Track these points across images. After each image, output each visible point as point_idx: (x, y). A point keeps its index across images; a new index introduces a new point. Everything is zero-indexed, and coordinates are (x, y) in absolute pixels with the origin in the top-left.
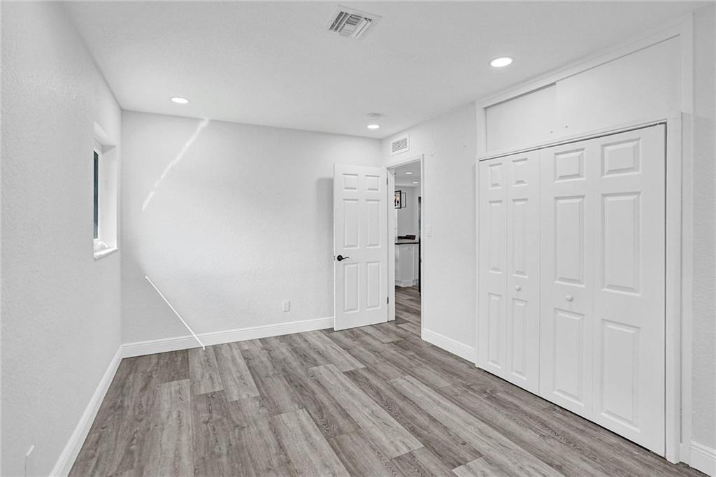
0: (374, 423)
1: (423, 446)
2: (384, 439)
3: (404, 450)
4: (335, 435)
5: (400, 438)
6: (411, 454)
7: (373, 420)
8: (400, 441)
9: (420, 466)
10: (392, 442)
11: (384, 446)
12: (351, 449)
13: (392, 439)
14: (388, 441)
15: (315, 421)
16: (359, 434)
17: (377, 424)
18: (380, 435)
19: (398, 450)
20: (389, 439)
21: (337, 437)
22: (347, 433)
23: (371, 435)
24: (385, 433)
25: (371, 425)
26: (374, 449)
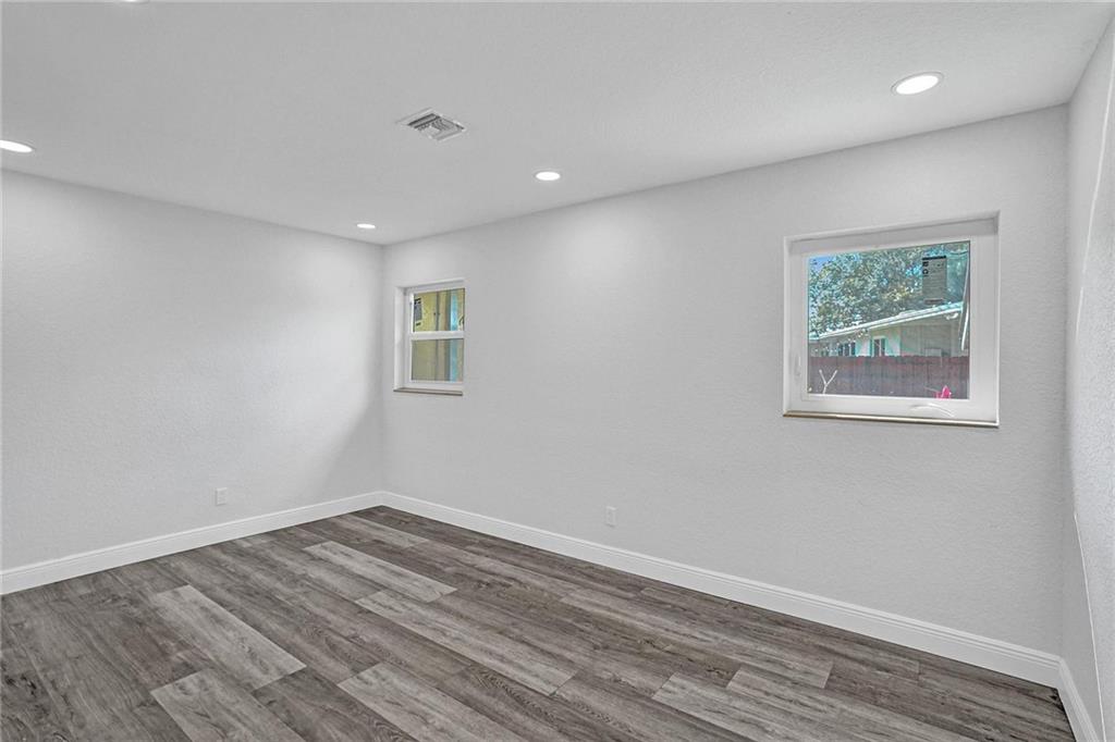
0: (416, 700)
1: (339, 685)
2: (396, 681)
3: (365, 674)
4: (467, 670)
5: (373, 688)
6: (356, 671)
7: (419, 706)
8: (371, 684)
9: (347, 661)
10: (384, 680)
11: (395, 672)
12: (438, 660)
13: (383, 683)
14: (389, 680)
15: (512, 681)
16: (435, 679)
17: (412, 701)
18: (403, 684)
19: (375, 672)
20: (388, 684)
21: (463, 668)
22: (453, 675)
23: (417, 682)
24: (396, 689)
25: (421, 697)
26: (407, 666)
